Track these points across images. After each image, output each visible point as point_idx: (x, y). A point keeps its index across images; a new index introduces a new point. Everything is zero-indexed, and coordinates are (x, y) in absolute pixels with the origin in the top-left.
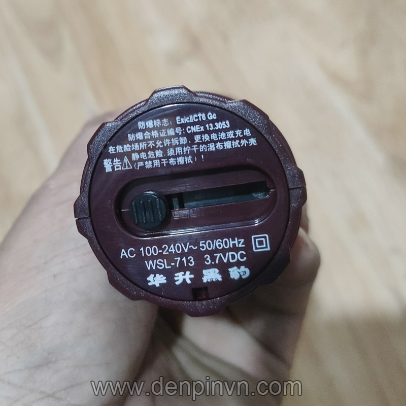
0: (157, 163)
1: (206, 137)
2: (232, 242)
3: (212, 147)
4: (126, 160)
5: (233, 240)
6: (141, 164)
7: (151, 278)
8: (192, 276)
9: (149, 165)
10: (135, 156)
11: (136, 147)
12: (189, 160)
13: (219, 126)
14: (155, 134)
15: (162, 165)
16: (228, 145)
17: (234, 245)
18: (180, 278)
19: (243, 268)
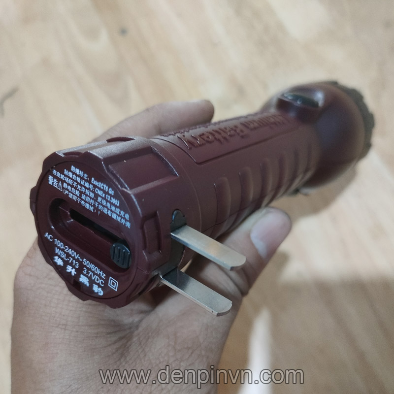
0: (75, 198)
1: (104, 202)
2: (99, 272)
3: (105, 211)
4: (60, 184)
5: (100, 271)
6: (67, 192)
7: (56, 257)
8: (76, 273)
9: (71, 196)
10: (65, 185)
11: (67, 180)
12: (91, 209)
13: (113, 201)
14: (78, 179)
15: (77, 201)
16: (114, 216)
17: (100, 274)
18: (69, 269)
19: (100, 289)
